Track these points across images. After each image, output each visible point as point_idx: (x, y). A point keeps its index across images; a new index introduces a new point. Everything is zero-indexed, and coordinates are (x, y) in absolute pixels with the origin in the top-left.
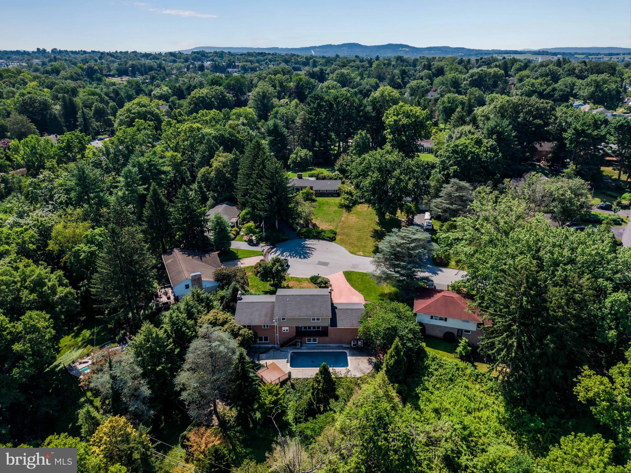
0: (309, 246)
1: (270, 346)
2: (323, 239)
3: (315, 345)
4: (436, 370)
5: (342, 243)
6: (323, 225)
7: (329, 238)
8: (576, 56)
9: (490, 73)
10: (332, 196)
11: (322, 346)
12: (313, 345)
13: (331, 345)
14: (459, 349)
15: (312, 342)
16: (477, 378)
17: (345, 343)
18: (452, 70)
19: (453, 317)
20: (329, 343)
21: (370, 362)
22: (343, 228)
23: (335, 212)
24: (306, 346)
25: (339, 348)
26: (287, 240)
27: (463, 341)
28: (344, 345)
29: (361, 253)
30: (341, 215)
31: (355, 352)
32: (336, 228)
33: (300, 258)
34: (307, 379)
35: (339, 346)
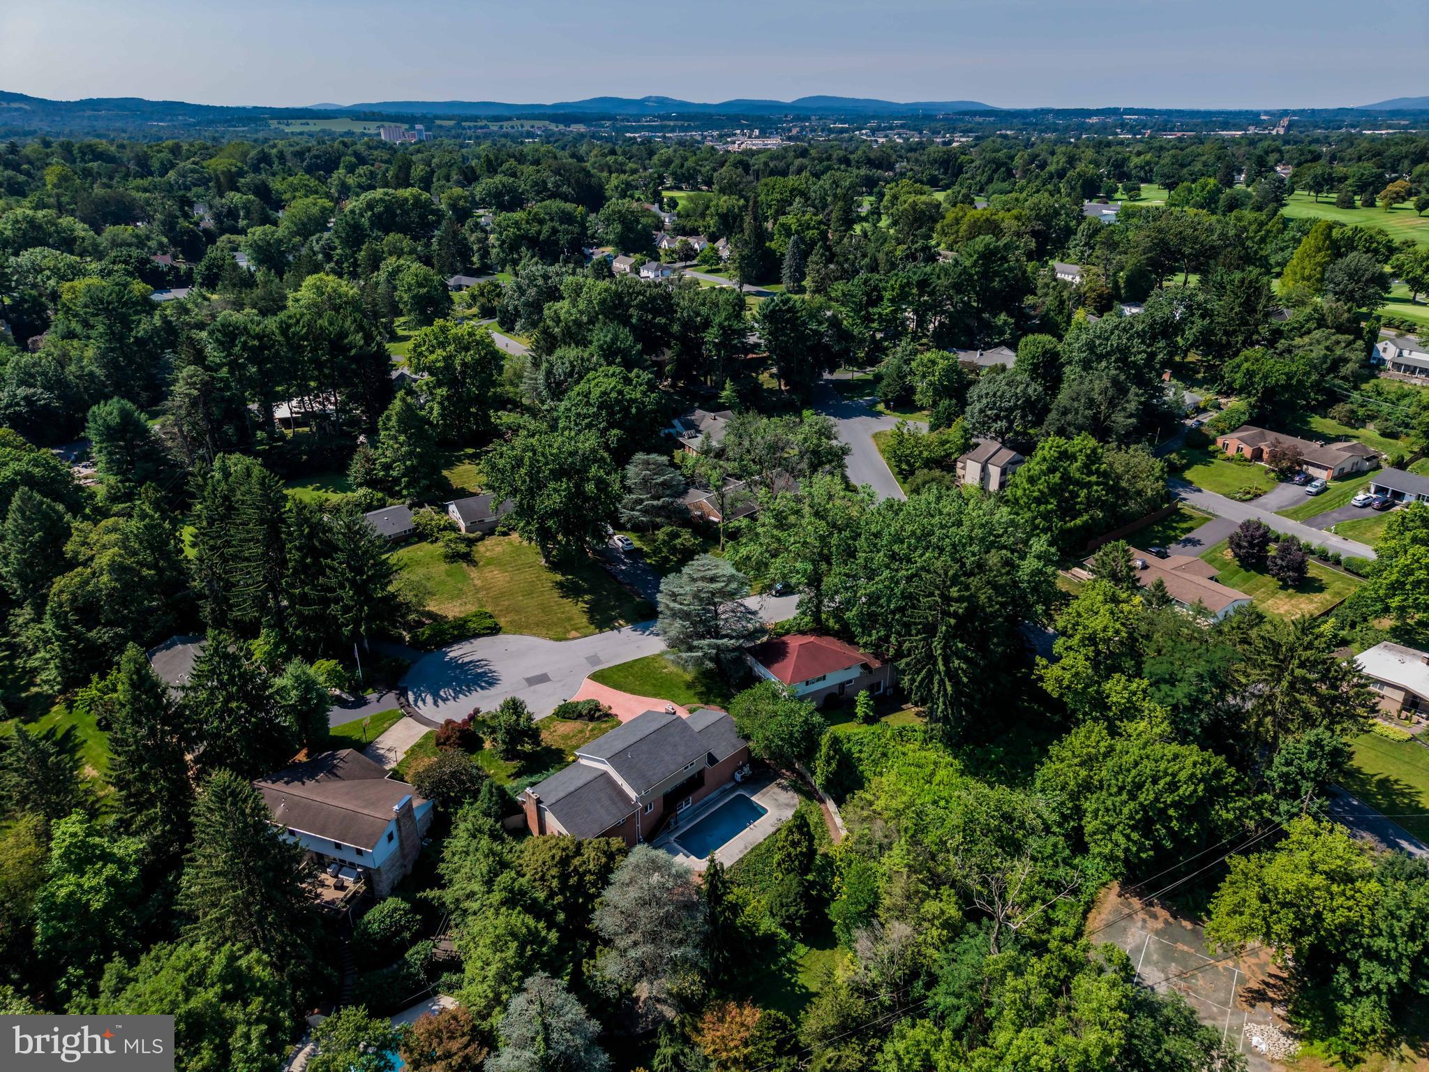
0: (466, 660)
2: (477, 635)
4: (860, 751)
5: (520, 628)
6: (452, 610)
8: (438, 122)
9: (406, 200)
10: (408, 544)
14: (860, 710)
15: (684, 808)
16: (902, 735)
18: (296, 190)
19: (832, 669)
21: (784, 788)
22: (496, 600)
23: (449, 574)
27: (862, 697)
28: (729, 786)
29: (574, 634)
30: (466, 577)
33: (482, 688)
34: (741, 860)
35: (725, 791)
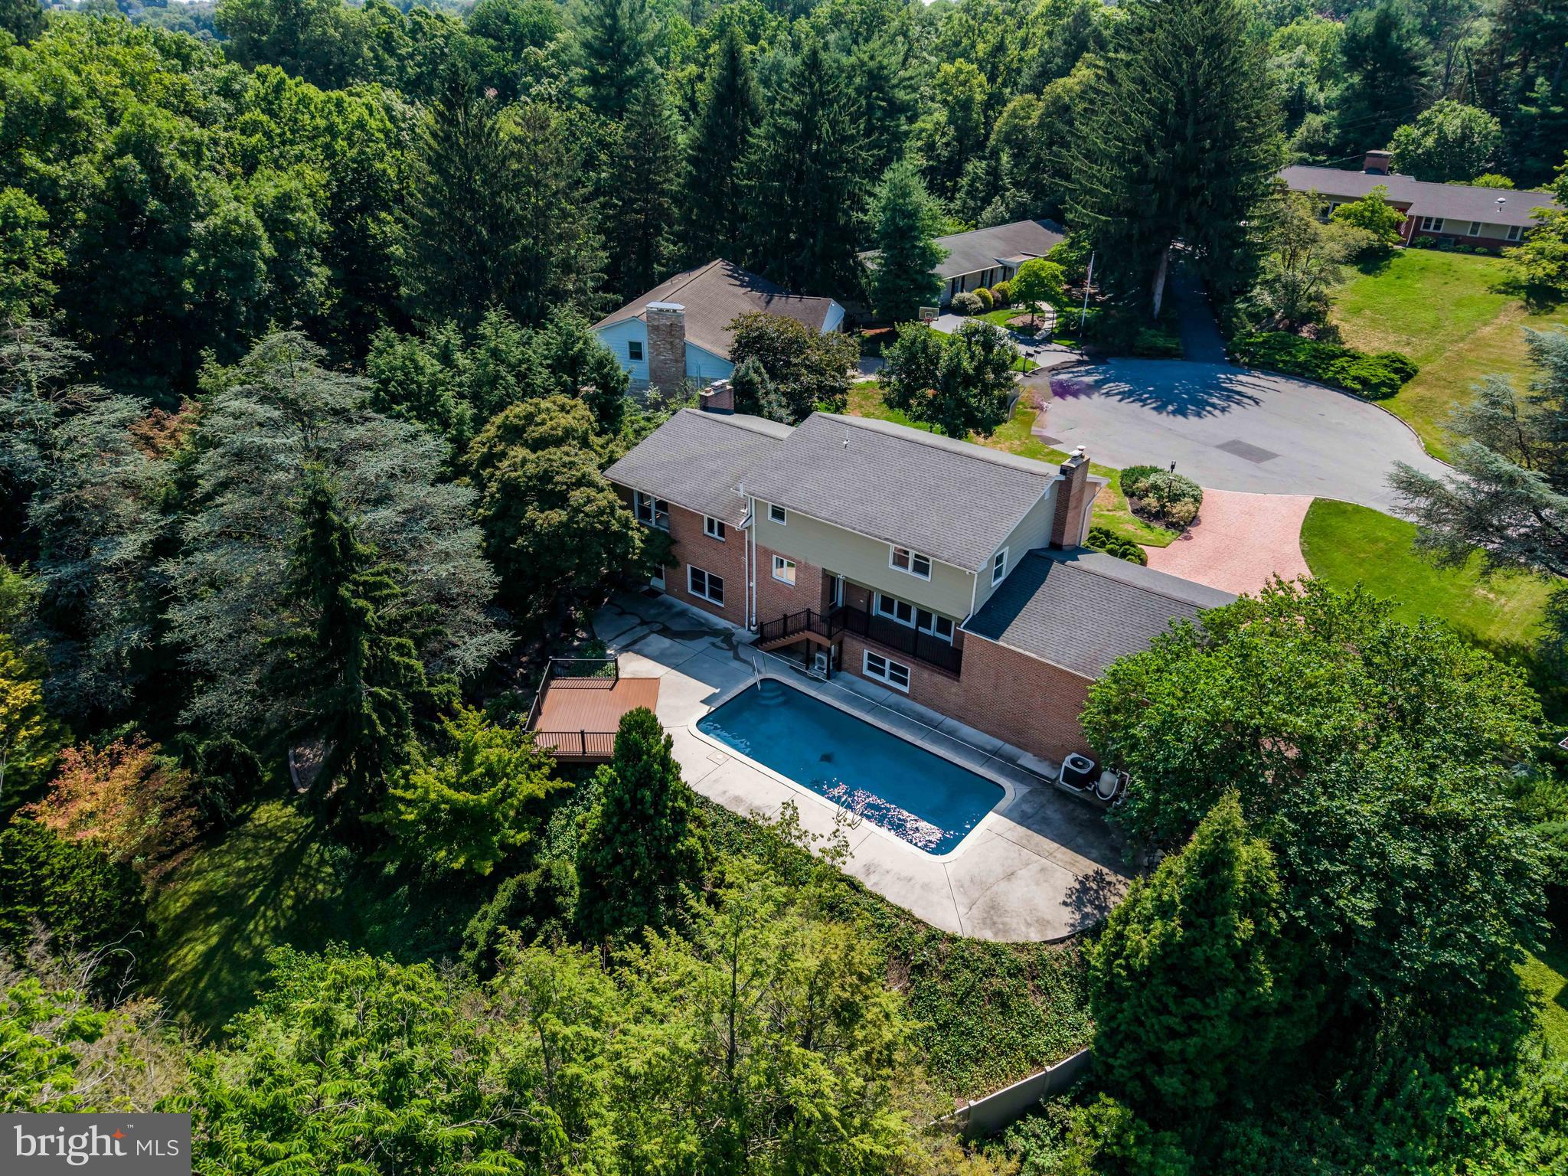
0: (1239, 388)
1: (722, 623)
3: (894, 698)
6: (1368, 339)
7: (1364, 382)
11: (921, 718)
12: (885, 693)
13: (967, 731)
15: (885, 680)
17: (1040, 754)
20: (960, 719)
21: (1083, 895)
24: (850, 685)
25: (989, 756)
26: (1166, 354)
28: (1028, 760)
31: (1052, 813)
32: (1427, 358)
35: (996, 752)
